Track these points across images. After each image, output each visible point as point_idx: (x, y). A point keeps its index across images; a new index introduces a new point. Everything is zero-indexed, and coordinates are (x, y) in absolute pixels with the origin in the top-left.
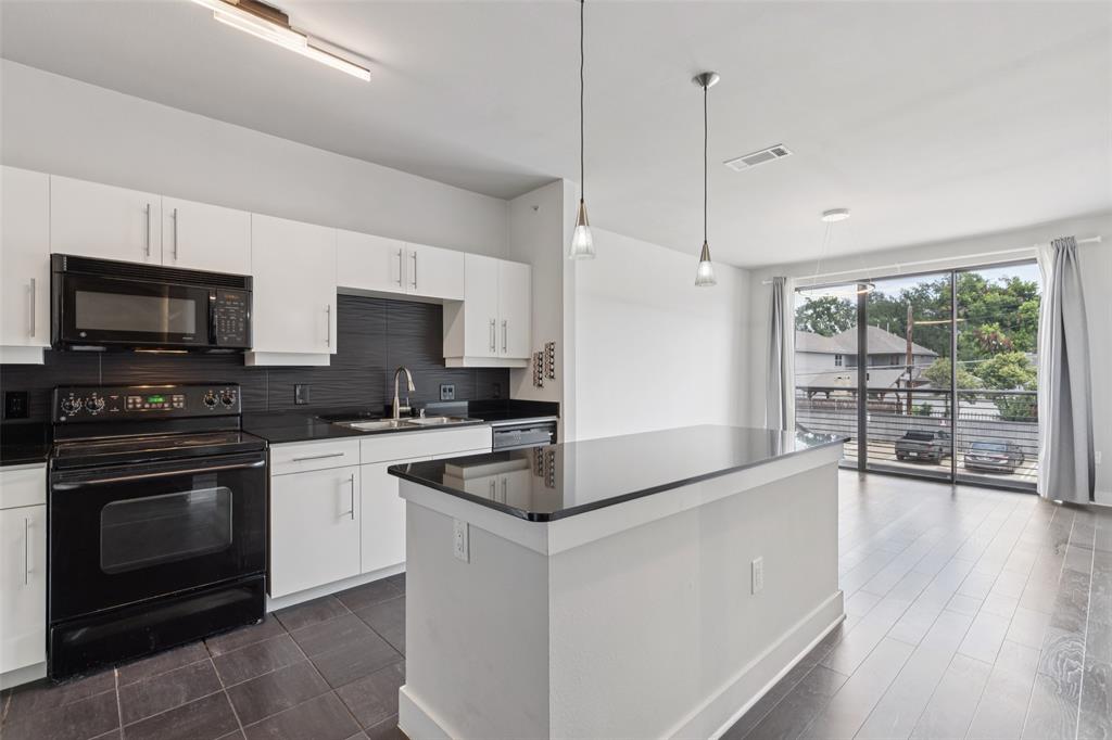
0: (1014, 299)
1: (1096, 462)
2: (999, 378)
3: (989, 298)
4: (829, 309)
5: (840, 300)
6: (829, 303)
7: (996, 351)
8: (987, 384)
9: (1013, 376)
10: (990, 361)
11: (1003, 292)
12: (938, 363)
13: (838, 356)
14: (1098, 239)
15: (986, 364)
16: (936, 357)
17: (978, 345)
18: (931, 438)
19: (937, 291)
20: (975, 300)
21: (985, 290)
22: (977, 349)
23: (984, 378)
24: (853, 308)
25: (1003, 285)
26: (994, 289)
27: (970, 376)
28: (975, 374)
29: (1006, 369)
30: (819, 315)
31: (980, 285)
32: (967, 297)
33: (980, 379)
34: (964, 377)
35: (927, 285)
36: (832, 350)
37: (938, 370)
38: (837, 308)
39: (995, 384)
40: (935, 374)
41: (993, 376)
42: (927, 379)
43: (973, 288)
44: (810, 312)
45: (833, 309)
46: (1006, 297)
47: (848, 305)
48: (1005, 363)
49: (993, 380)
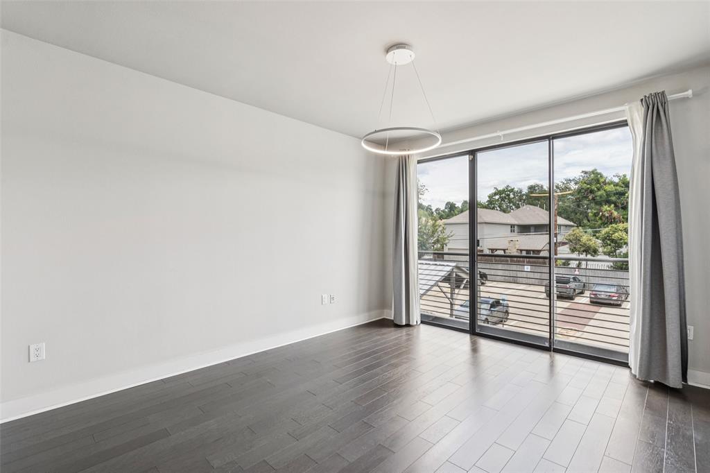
0: (623, 189)
1: (689, 338)
2: (613, 241)
3: (608, 188)
4: (509, 195)
5: (516, 189)
6: (509, 191)
7: (611, 223)
8: (605, 245)
9: (621, 239)
10: (607, 229)
11: (616, 185)
12: (573, 231)
13: (512, 226)
14: (690, 93)
15: (604, 231)
16: (573, 226)
17: (601, 219)
18: (567, 282)
19: (576, 184)
20: (599, 190)
21: (605, 183)
22: (600, 222)
23: (603, 241)
24: (524, 195)
25: (616, 180)
26: (611, 183)
27: (594, 239)
28: (597, 238)
29: (616, 234)
30: (503, 199)
31: (602, 180)
32: (594, 187)
33: (600, 241)
34: (590, 240)
35: (570, 180)
36: (509, 222)
37: (574, 235)
38: (514, 194)
39: (610, 245)
40: (571, 238)
41: (609, 240)
42: (567, 241)
43: (598, 181)
44: (497, 197)
45: (512, 196)
46: (618, 188)
47: (521, 192)
48: (616, 230)
49: (609, 242)
